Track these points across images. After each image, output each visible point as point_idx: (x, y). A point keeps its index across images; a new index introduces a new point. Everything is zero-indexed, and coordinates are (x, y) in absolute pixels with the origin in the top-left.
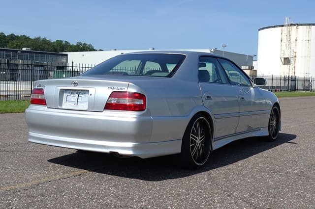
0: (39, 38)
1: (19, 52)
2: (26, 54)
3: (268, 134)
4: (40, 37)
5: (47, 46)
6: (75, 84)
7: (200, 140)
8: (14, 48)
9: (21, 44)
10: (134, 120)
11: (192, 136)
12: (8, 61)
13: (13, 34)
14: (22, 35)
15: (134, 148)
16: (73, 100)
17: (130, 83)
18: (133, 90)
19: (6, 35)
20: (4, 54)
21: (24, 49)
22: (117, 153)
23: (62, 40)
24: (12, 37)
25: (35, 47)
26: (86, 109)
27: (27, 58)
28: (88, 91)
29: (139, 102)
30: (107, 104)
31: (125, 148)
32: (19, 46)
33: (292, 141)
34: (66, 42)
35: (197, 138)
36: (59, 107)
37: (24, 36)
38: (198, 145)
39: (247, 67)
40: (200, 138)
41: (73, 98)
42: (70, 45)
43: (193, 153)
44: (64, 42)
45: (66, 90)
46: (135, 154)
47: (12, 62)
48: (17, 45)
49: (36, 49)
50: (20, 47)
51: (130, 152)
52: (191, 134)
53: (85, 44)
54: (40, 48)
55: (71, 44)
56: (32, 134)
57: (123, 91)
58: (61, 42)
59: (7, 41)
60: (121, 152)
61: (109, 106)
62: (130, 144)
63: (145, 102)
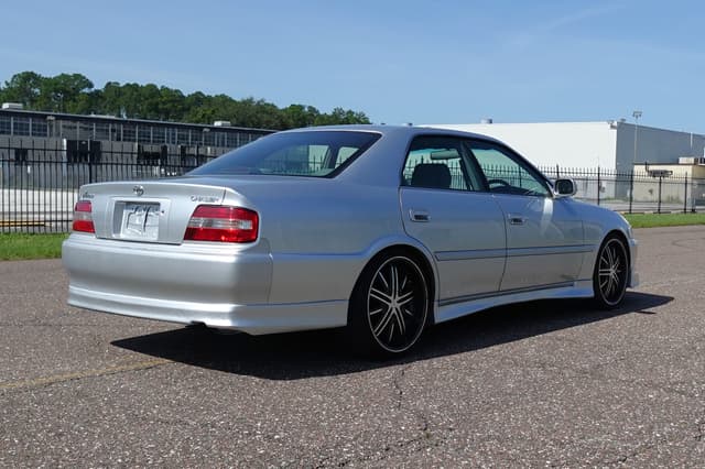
0: (251, 101)
1: (205, 130)
2: (221, 133)
3: (592, 295)
4: (252, 99)
5: (266, 117)
6: (140, 192)
7: (399, 302)
8: (198, 122)
9: (213, 112)
10: (233, 260)
11: (373, 292)
12: (183, 149)
13: (200, 93)
14: (219, 94)
15: (234, 315)
16: (137, 222)
17: (228, 189)
18: (234, 201)
19: (186, 94)
20: (174, 134)
21: (218, 124)
22: (203, 324)
23: (302, 104)
24: (199, 98)
25: (241, 118)
26: (155, 239)
27: (223, 143)
28: (158, 204)
29: (246, 225)
30: (189, 230)
31: (218, 314)
32: (209, 118)
33: (651, 310)
34: (310, 107)
35: (391, 298)
36: (114, 236)
37: (223, 96)
38: (394, 311)
39: (692, 160)
40: (398, 298)
41: (138, 217)
42: (319, 115)
43: (376, 332)
44: (306, 109)
45: (129, 203)
46: (236, 325)
47: (193, 151)
48: (204, 116)
49: (243, 124)
50: (210, 121)
51: (226, 323)
52: (371, 288)
53: (350, 112)
54: (252, 122)
55: (321, 113)
56: (75, 289)
57: (216, 203)
58: (301, 107)
59: (186, 106)
60: (210, 322)
61: (192, 234)
62: (227, 307)
63: (256, 226)
